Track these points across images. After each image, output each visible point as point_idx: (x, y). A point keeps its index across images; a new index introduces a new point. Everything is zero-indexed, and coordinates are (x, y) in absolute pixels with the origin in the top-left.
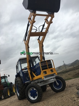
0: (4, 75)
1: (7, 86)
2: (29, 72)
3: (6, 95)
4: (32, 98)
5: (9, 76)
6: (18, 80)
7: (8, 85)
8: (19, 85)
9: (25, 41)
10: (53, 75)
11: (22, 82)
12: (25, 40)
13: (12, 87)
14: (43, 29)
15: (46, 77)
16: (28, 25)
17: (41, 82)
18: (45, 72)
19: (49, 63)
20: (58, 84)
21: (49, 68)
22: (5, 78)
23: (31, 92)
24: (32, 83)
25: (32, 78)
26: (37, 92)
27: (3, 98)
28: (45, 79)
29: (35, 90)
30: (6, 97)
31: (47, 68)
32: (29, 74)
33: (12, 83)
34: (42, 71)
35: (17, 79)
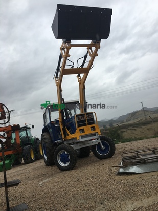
0: (25, 126)
1: (31, 144)
2: (61, 127)
3: (28, 158)
4: (62, 164)
5: (33, 127)
6: (45, 136)
7: (32, 142)
8: (47, 145)
9: (57, 79)
10: (94, 135)
11: (52, 141)
12: (57, 77)
13: (38, 146)
14: (84, 62)
15: (82, 137)
16: (61, 57)
17: (77, 143)
18: (83, 130)
19: (90, 116)
20: (103, 147)
21: (89, 124)
22: (26, 131)
23: (61, 156)
24: (65, 143)
25: (65, 136)
26: (69, 157)
27: (23, 162)
28: (82, 140)
29: (67, 154)
30: (28, 161)
31: (85, 125)
32: (62, 130)
33: (38, 139)
34: (78, 129)
35: (43, 136)
